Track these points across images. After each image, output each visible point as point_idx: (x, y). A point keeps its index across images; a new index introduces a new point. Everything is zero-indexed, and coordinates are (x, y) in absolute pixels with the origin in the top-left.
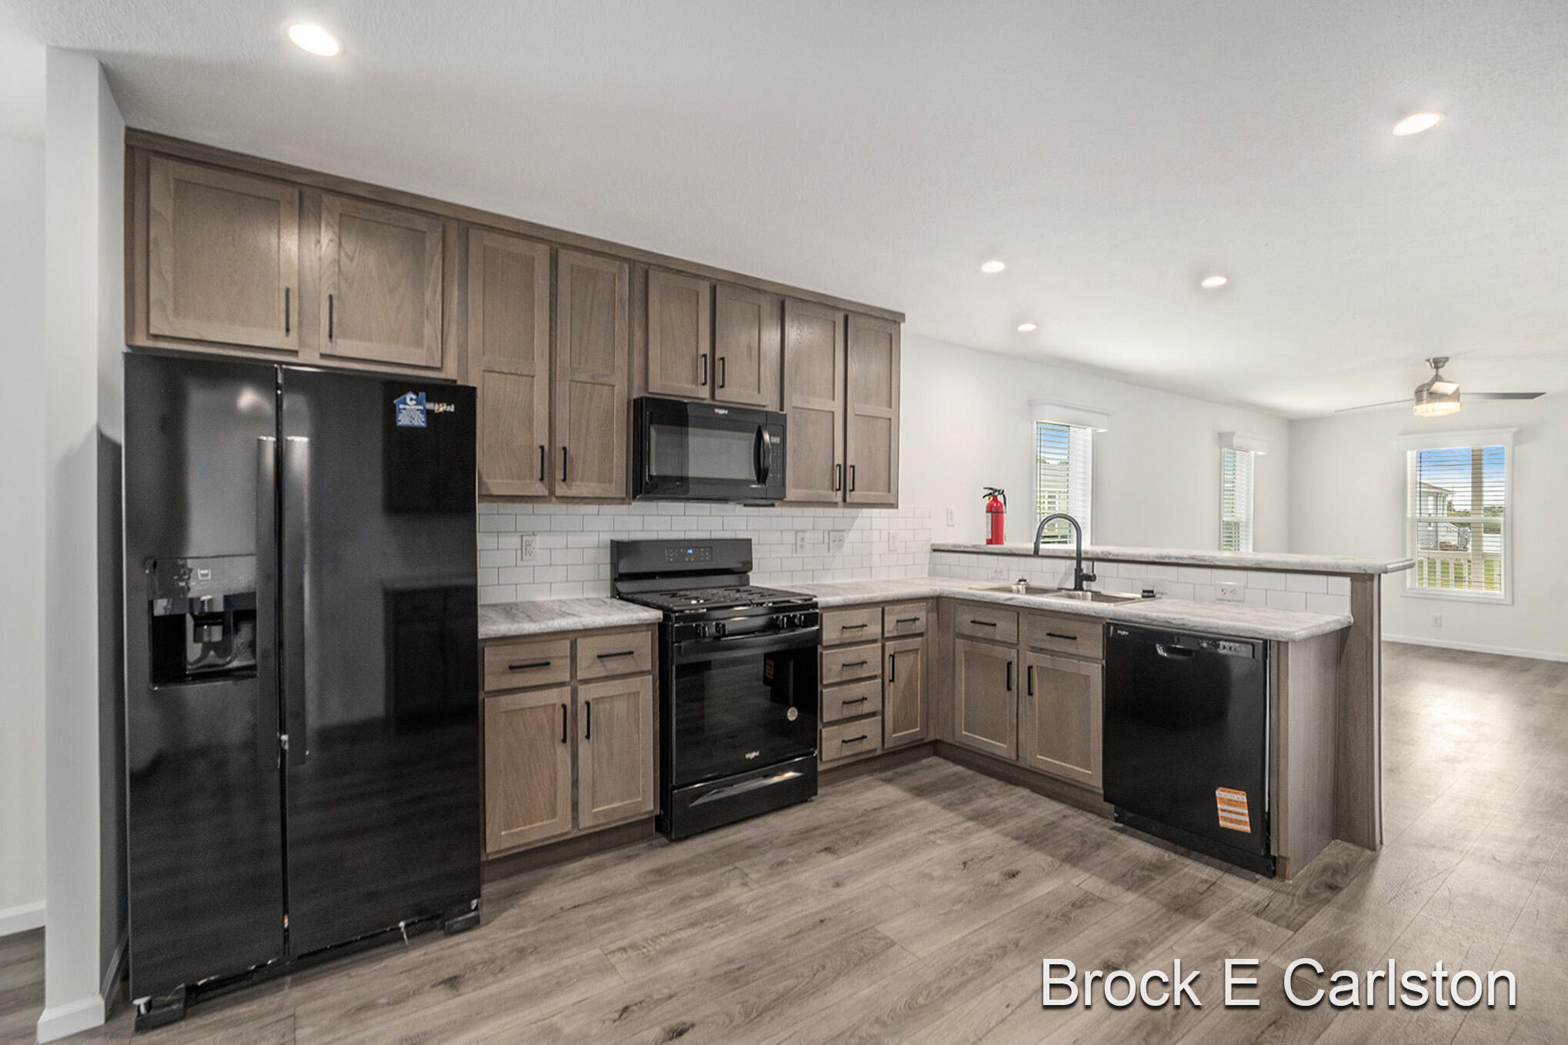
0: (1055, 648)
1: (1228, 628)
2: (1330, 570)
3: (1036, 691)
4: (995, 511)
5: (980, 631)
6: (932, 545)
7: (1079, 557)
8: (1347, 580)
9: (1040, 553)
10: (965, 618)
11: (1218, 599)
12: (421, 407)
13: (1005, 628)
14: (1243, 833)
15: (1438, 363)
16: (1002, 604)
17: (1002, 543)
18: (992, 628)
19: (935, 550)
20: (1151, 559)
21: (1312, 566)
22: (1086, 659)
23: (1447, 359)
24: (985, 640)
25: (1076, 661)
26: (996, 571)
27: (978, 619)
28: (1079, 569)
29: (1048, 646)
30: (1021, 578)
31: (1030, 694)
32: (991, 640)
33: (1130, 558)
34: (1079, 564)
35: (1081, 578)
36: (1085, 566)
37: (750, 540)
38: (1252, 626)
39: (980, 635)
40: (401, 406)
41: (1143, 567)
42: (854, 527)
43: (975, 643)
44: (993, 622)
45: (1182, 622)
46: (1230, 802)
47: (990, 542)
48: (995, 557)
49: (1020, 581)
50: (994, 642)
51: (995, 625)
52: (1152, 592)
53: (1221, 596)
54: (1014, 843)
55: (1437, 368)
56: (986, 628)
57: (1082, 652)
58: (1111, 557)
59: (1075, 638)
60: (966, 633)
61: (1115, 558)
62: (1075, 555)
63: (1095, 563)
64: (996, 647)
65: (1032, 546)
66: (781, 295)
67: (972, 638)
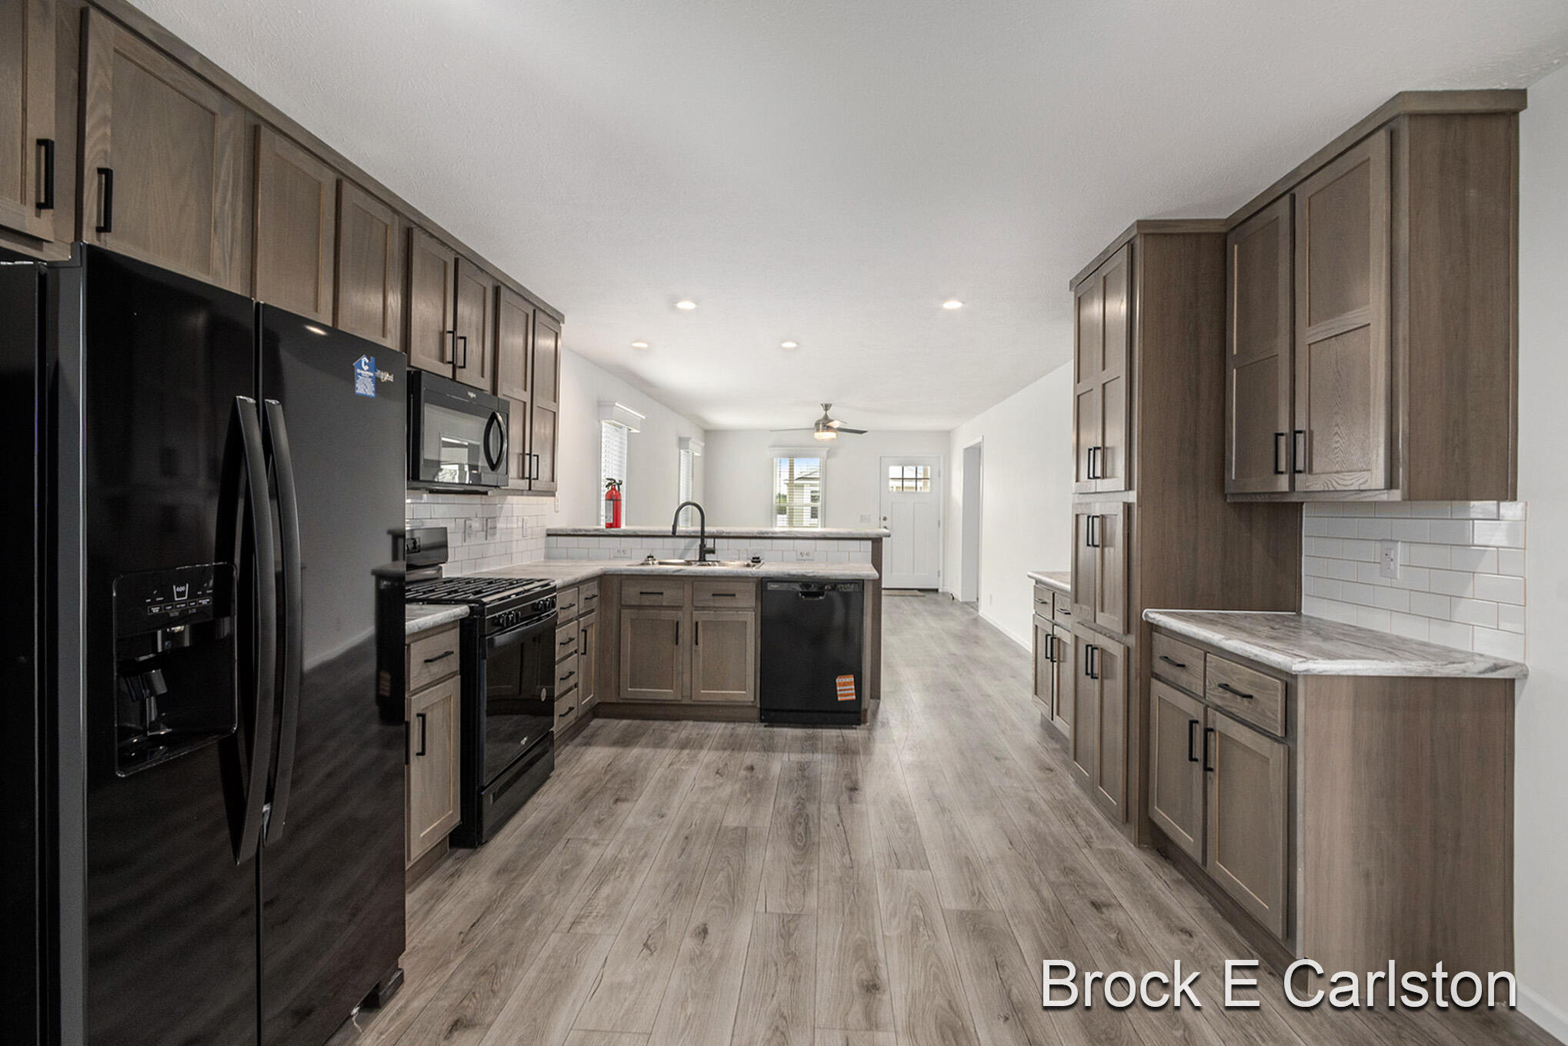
0: (717, 605)
1: (841, 575)
2: (862, 536)
3: (700, 641)
4: (614, 498)
5: (647, 601)
6: (548, 530)
7: (703, 536)
8: (870, 543)
9: (677, 534)
10: (631, 593)
11: (798, 560)
12: (372, 374)
13: (670, 595)
14: (851, 701)
15: (827, 407)
16: (671, 576)
17: (620, 527)
18: (660, 596)
19: (549, 535)
20: (755, 535)
21: (853, 535)
22: (743, 609)
23: (831, 405)
24: (652, 607)
25: (735, 612)
26: (618, 551)
27: (644, 591)
28: (702, 546)
29: (711, 604)
30: (649, 555)
31: (697, 644)
32: (659, 606)
33: (739, 535)
34: (702, 541)
35: (704, 552)
36: (709, 543)
37: (446, 528)
38: (854, 573)
39: (648, 603)
40: (359, 371)
41: (747, 541)
42: (502, 515)
43: (642, 611)
44: (660, 591)
45: (813, 574)
46: (845, 684)
47: (609, 526)
48: (618, 539)
49: (648, 557)
50: (661, 607)
51: (662, 594)
52: (758, 558)
53: (801, 558)
54: (727, 753)
55: (826, 410)
56: (655, 597)
57: (740, 605)
58: (724, 534)
59: (734, 595)
60: (633, 603)
61: (728, 535)
62: (700, 534)
63: (716, 540)
64: (663, 612)
65: (671, 529)
66: (498, 281)
67: (640, 607)
